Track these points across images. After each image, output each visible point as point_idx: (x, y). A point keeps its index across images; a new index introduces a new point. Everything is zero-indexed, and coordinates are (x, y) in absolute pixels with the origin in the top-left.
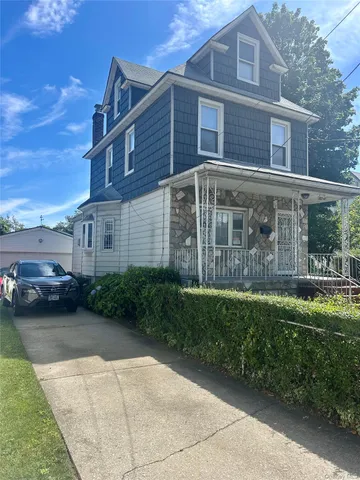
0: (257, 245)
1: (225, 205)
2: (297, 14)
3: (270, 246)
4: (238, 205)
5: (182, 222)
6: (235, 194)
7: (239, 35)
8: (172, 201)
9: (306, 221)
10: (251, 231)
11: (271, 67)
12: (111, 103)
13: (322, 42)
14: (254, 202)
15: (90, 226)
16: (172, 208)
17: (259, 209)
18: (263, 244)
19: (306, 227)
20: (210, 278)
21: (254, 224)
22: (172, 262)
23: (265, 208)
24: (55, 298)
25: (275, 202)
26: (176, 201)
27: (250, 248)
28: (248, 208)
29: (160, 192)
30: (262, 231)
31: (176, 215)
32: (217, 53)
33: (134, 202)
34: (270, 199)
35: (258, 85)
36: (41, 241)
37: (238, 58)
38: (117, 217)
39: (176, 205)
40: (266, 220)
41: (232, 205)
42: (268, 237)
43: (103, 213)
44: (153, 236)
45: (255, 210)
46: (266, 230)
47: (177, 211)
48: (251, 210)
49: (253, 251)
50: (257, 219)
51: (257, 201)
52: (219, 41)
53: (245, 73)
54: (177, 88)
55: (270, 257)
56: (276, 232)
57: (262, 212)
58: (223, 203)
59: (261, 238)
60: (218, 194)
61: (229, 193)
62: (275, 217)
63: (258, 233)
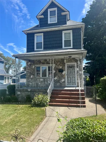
0: (57, 76)
1: (44, 64)
3: (63, 77)
5: (30, 71)
6: (48, 60)
7: (49, 10)
10: (55, 72)
11: (62, 14)
17: (58, 64)
18: (60, 76)
19: (81, 68)
21: (56, 69)
23: (61, 63)
25: (65, 61)
26: (28, 65)
27: (54, 77)
34: (63, 60)
35: (56, 22)
39: (28, 66)
40: (61, 67)
41: (47, 64)
42: (62, 73)
45: (56, 64)
46: (61, 71)
47: (28, 68)
49: (56, 78)
50: (57, 67)
51: (57, 61)
52: (41, 15)
54: (28, 34)
55: (63, 80)
56: (66, 71)
57: (59, 65)
58: (43, 63)
59: (59, 74)
60: (42, 61)
61: (46, 60)
62: (65, 66)
63: (58, 72)
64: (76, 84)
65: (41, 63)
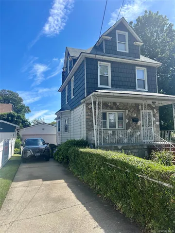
0: (131, 127)
2: (157, 14)
3: (138, 128)
4: (120, 109)
6: (118, 104)
7: (117, 31)
8: (86, 109)
9: (158, 115)
10: (127, 121)
11: (134, 43)
12: (67, 67)
13: (171, 26)
14: (128, 107)
15: (59, 121)
16: (86, 112)
17: (131, 110)
18: (134, 127)
19: (158, 118)
20: (101, 144)
21: (129, 117)
22: (87, 138)
23: (135, 110)
24: (38, 154)
25: (140, 106)
26: (88, 109)
27: (127, 129)
28: (125, 110)
29: (82, 105)
30: (133, 121)
31: (88, 115)
32: (106, 41)
33: (75, 110)
34: (137, 105)
35: (128, 52)
36: (43, 129)
37: (117, 42)
38: (69, 117)
39: (89, 111)
40: (135, 116)
41: (117, 109)
42: (137, 124)
43: (64, 116)
44: (81, 125)
45: (129, 111)
46: (136, 120)
47: (89, 113)
48: (127, 111)
49: (129, 131)
50: (130, 115)
51: (130, 106)
52: (107, 35)
53: (121, 47)
54: (87, 59)
55: (138, 133)
56: (141, 121)
57: (133, 111)
58: (112, 108)
59: (133, 124)
60: (110, 104)
61: (115, 103)
62: (140, 114)
63: (131, 122)
64: (153, 138)
65: (108, 108)
